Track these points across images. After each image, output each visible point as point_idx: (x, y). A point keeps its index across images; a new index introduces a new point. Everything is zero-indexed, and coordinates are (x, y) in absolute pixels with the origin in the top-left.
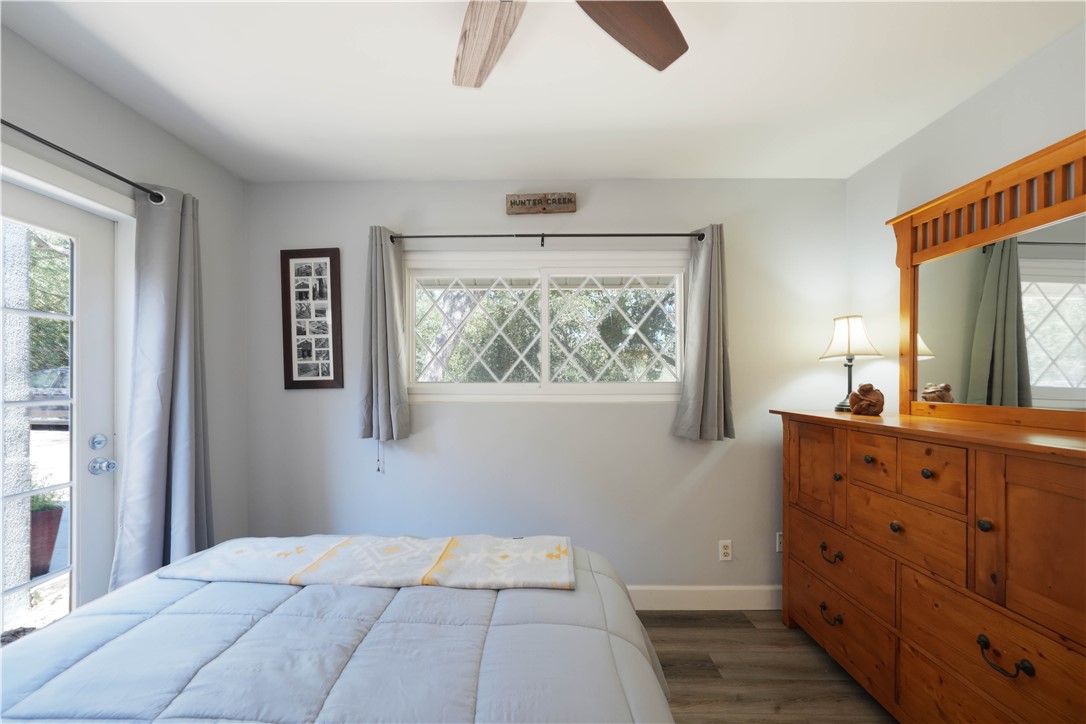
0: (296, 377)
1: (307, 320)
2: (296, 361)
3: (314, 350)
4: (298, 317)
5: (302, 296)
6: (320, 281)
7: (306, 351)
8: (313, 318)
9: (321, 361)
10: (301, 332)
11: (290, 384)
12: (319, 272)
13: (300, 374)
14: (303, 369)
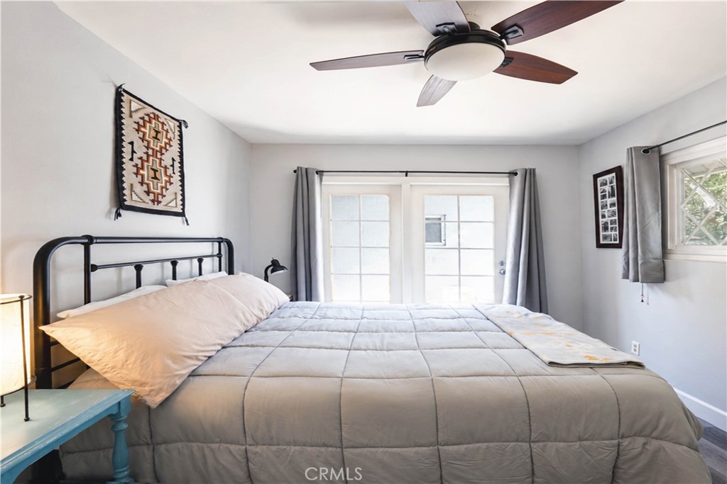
0: (602, 242)
1: (606, 210)
2: (602, 233)
3: (610, 226)
4: (602, 209)
5: (604, 197)
6: (612, 187)
7: (606, 228)
8: (609, 209)
9: (613, 233)
10: (604, 216)
11: (599, 245)
12: (611, 182)
13: (603, 240)
14: (605, 237)
